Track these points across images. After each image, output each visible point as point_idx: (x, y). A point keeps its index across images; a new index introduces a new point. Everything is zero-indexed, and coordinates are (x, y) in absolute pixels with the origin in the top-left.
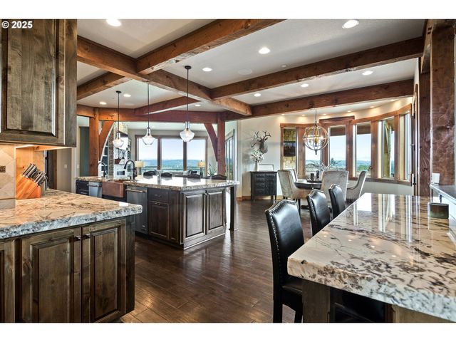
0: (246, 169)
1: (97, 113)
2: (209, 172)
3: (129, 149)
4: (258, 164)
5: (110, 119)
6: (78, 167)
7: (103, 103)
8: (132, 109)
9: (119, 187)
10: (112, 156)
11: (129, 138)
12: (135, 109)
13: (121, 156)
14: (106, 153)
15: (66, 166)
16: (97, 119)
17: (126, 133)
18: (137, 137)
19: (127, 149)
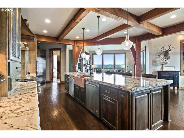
0: (154, 69)
1: (76, 43)
2: (127, 70)
3: (90, 60)
4: (164, 66)
5: (81, 45)
6: (69, 68)
7: (78, 38)
8: (91, 40)
9: (82, 80)
10: (82, 63)
11: (90, 55)
12: (92, 39)
13: (86, 63)
14: (80, 62)
15: (64, 67)
16: (76, 46)
17: (89, 53)
18: (93, 54)
19: (89, 60)
